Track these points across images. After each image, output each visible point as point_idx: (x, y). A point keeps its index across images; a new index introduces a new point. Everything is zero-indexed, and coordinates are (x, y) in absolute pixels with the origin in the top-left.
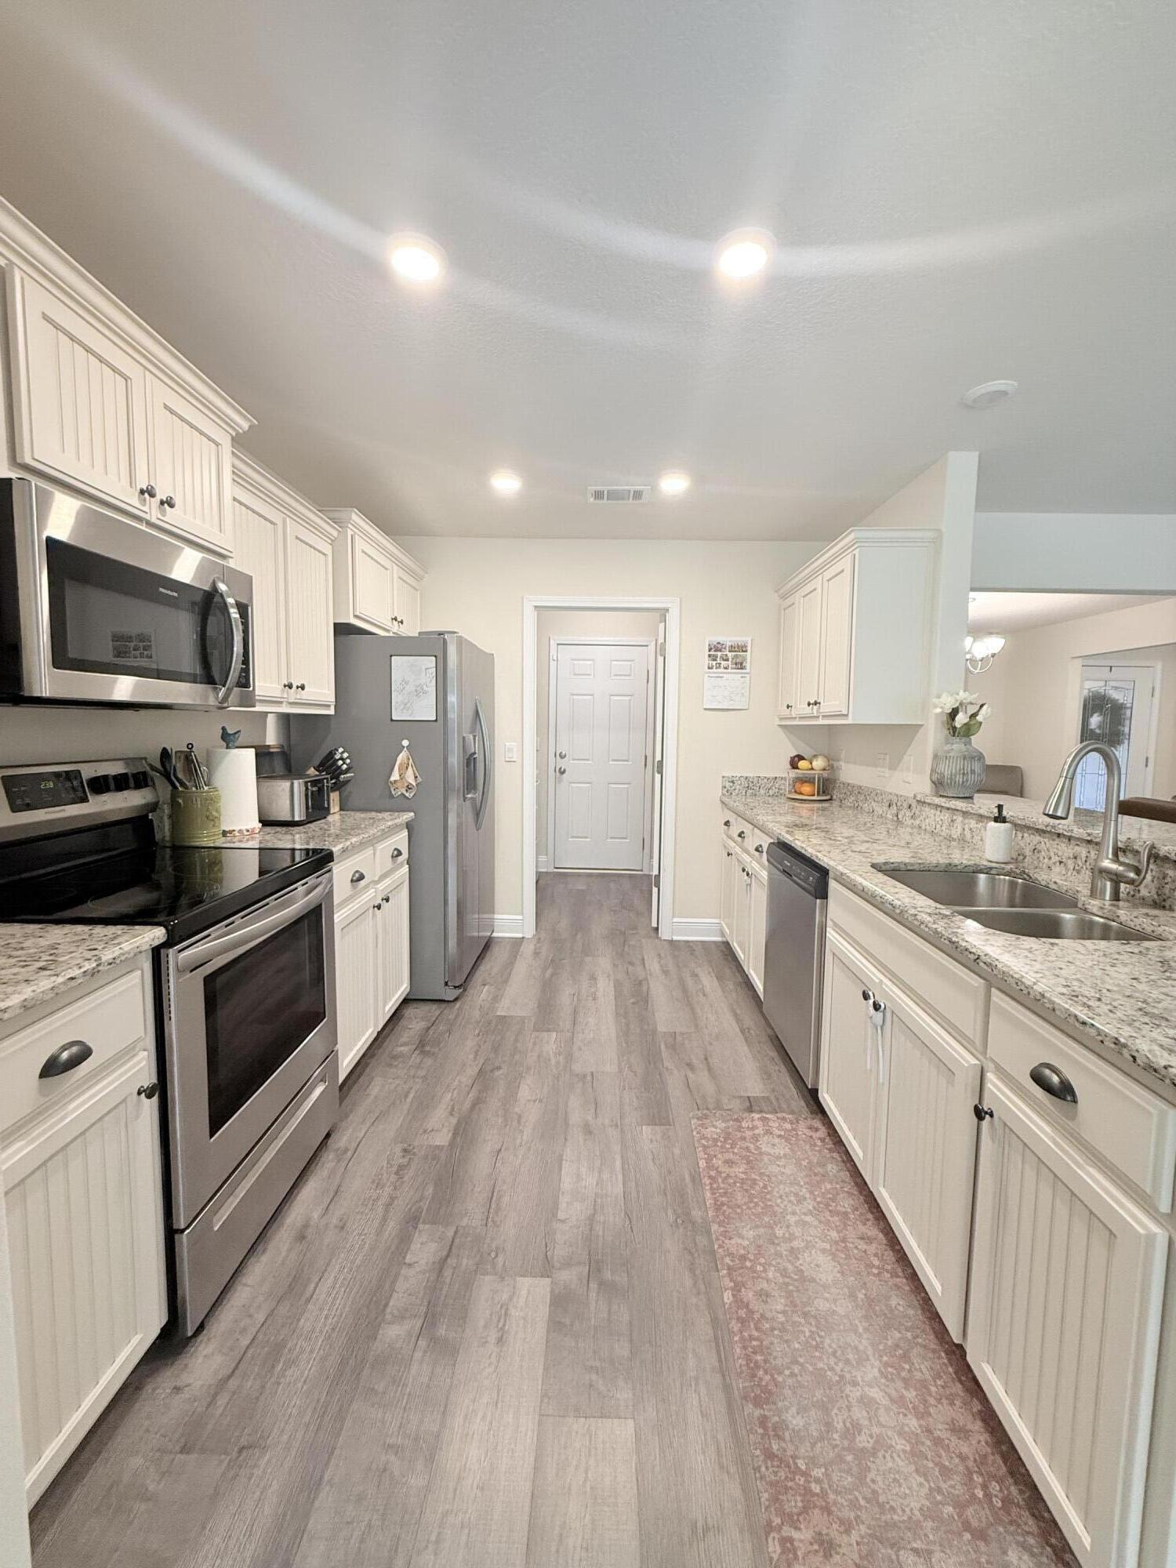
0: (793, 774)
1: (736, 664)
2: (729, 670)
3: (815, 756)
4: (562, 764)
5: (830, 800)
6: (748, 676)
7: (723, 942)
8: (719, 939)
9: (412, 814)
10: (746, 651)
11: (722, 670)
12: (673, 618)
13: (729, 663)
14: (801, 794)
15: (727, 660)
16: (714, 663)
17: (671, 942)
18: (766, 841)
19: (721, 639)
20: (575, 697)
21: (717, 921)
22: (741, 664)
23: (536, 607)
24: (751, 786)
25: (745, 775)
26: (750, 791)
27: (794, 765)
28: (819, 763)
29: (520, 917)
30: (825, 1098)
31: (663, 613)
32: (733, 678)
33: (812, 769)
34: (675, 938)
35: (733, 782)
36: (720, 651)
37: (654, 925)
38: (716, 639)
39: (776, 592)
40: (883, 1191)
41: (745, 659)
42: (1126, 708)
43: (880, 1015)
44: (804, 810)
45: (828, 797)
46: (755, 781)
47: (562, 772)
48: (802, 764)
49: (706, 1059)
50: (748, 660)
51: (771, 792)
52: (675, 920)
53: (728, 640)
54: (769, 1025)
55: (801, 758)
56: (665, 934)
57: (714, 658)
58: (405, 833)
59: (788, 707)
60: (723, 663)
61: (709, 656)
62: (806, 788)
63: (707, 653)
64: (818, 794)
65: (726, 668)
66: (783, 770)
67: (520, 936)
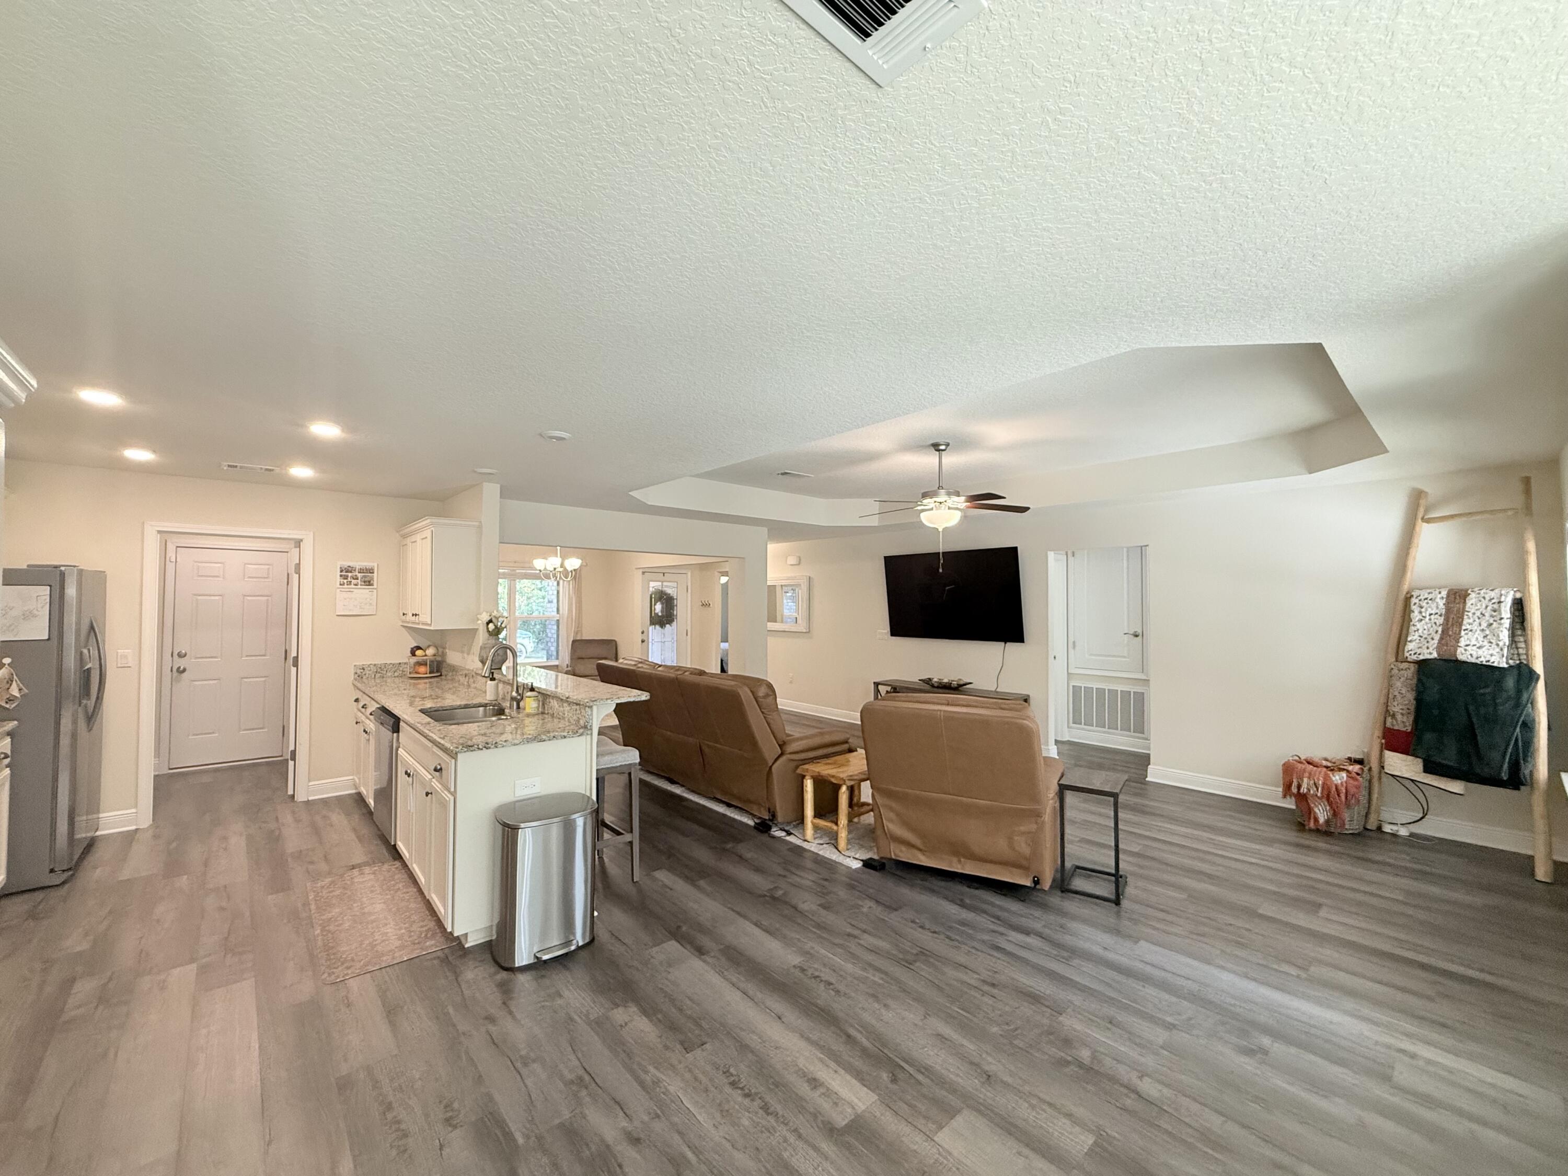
0: (413, 660)
1: (365, 582)
2: (359, 586)
3: (429, 646)
4: (182, 663)
5: (441, 675)
6: (375, 591)
7: (356, 793)
8: (354, 791)
9: (16, 722)
10: (373, 573)
11: (352, 586)
12: (307, 546)
13: (359, 581)
14: (419, 673)
15: (357, 579)
16: (345, 581)
17: (308, 803)
18: (373, 707)
19: (351, 564)
20: (200, 598)
21: (351, 777)
22: (369, 582)
23: (159, 532)
24: (381, 671)
25: (373, 663)
26: (378, 675)
27: (413, 653)
28: (430, 651)
29: (134, 810)
30: (401, 846)
31: (298, 543)
32: (361, 593)
33: (426, 655)
34: (310, 798)
35: (363, 669)
36: (351, 572)
37: (290, 792)
38: (346, 564)
39: (397, 532)
40: (415, 866)
41: (372, 579)
42: (674, 599)
43: (411, 779)
44: (422, 684)
45: (439, 674)
46: (383, 667)
47: (181, 671)
48: (419, 652)
49: (325, 857)
50: (375, 579)
51: (396, 674)
52: (311, 784)
53: (358, 565)
54: (379, 830)
55: (419, 648)
56: (301, 797)
57: (346, 578)
58: (8, 740)
59: (404, 614)
60: (353, 581)
61: (341, 576)
62: (422, 669)
63: (339, 574)
64: (430, 673)
65: (356, 585)
66: (403, 656)
67: (134, 828)
